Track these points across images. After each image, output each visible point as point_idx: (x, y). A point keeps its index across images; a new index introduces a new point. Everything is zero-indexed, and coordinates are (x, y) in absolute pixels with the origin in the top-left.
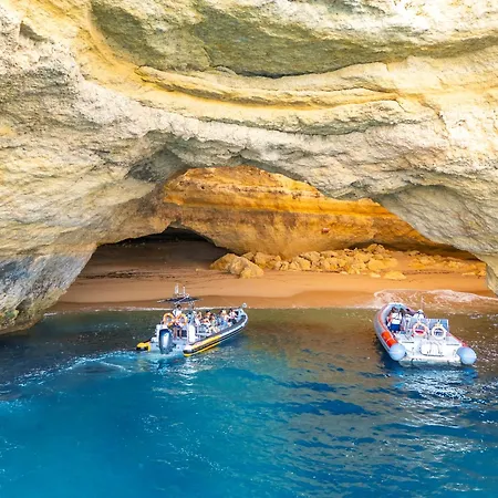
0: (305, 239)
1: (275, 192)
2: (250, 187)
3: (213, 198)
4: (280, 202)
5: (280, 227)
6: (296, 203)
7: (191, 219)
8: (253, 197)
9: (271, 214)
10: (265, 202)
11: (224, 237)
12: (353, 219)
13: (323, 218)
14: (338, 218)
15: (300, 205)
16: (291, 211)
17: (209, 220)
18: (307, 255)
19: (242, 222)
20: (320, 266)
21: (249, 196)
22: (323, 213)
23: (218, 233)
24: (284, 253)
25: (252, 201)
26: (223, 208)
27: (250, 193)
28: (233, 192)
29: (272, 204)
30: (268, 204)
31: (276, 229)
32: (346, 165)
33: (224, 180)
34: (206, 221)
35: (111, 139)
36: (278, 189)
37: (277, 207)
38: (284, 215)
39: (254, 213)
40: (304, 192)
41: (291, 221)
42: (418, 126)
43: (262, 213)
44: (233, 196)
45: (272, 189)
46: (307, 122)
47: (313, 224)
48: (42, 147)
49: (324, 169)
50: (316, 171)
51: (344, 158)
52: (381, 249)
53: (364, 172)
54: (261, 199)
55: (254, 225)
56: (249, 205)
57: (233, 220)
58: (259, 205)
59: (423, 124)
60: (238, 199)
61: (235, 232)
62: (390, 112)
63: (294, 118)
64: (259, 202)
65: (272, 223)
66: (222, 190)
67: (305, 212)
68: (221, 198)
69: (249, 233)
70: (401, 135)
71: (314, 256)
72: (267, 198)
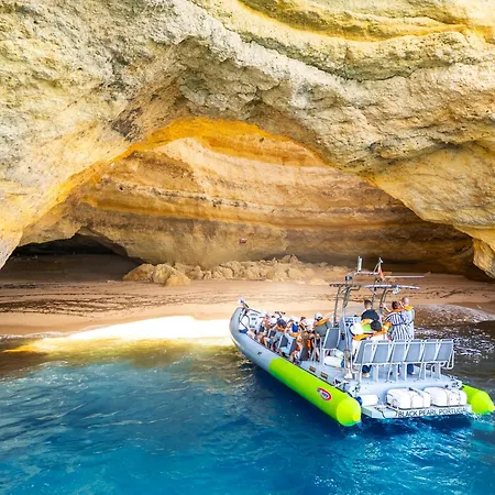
0: (223, 250)
1: (197, 198)
2: (170, 191)
3: (131, 201)
4: (200, 209)
5: (199, 235)
6: (216, 211)
7: (104, 225)
8: (173, 202)
9: (190, 222)
10: (186, 209)
11: (139, 245)
12: (270, 230)
13: (241, 228)
14: (255, 228)
15: (219, 213)
16: (211, 219)
17: (124, 226)
18: (228, 264)
19: (160, 229)
20: (244, 275)
21: (169, 201)
22: (241, 223)
23: (133, 241)
24: (204, 264)
25: (173, 207)
26: (140, 213)
27: (171, 197)
28: (153, 195)
29: (192, 210)
30: (189, 211)
31: (194, 238)
32: (373, 120)
33: (145, 181)
34: (119, 227)
35: (140, 39)
36: (200, 195)
37: (197, 214)
38: (204, 223)
39: (173, 221)
40: (224, 201)
41: (210, 229)
42: (476, 67)
43: (182, 221)
44: (152, 200)
45: (194, 195)
46: (356, 56)
47: (231, 233)
48: (60, 25)
49: (346, 126)
50: (336, 128)
51: (373, 110)
52: (295, 259)
53: (390, 130)
54: (181, 205)
55: (172, 234)
56: (169, 211)
57: (149, 227)
58: (178, 212)
59: (483, 64)
60: (158, 203)
61: (152, 241)
62: (456, 46)
63: (343, 50)
64: (179, 207)
65: (191, 231)
66: (141, 192)
67: (226, 221)
68: (140, 202)
69: (166, 241)
70: (457, 77)
71: (236, 265)
72: (187, 203)
